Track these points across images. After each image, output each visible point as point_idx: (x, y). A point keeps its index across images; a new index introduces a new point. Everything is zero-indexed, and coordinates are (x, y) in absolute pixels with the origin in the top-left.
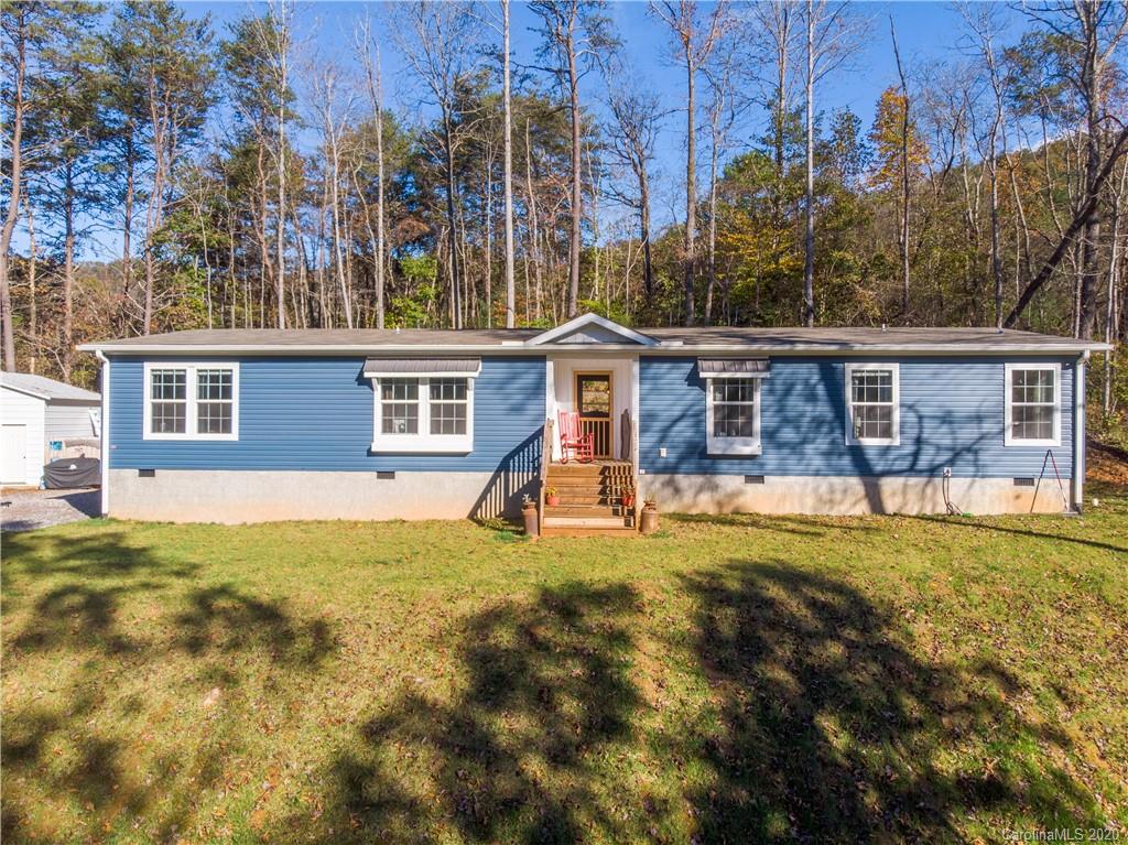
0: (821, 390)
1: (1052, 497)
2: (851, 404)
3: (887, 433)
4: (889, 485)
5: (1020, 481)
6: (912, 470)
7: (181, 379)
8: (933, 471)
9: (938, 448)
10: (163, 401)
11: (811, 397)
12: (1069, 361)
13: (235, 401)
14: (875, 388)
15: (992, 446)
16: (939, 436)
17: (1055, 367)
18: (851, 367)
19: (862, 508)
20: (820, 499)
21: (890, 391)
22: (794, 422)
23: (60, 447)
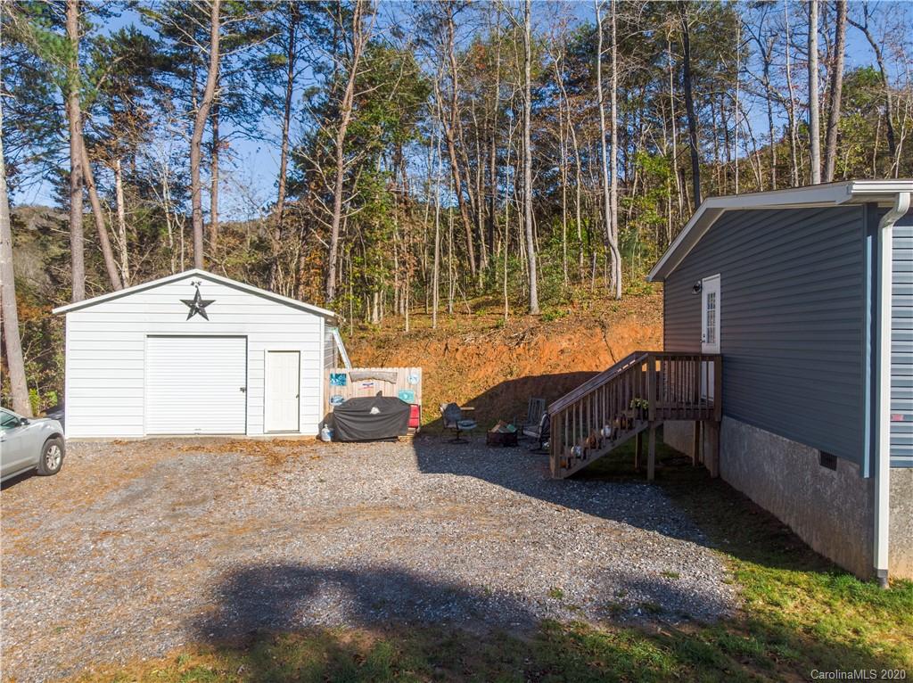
23: (343, 382)
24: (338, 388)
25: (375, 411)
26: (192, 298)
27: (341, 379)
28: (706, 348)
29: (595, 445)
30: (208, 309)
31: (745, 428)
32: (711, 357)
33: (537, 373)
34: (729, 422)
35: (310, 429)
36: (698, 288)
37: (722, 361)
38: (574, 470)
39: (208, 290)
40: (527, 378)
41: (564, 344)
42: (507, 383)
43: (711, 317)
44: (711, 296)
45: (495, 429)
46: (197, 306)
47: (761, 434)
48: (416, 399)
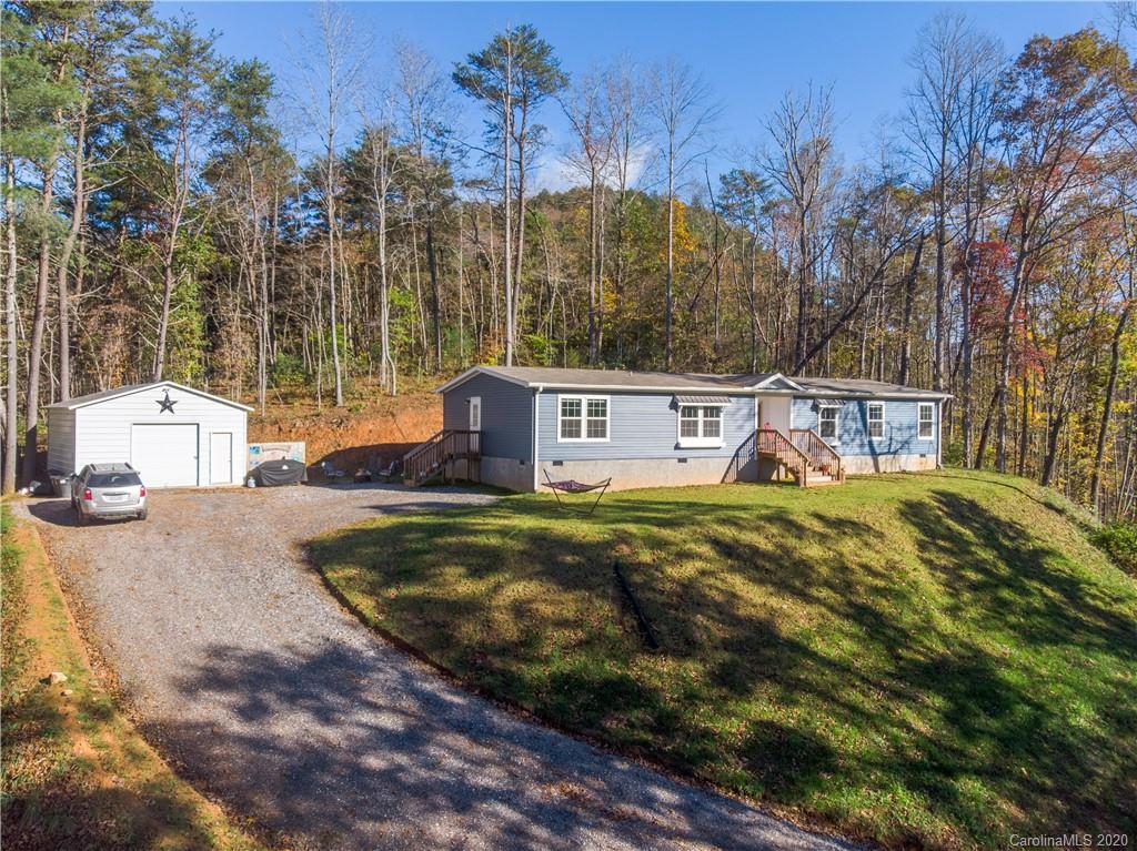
0: (858, 415)
1: (931, 462)
2: (869, 421)
3: (880, 435)
4: (881, 459)
5: (923, 456)
6: (889, 453)
7: (579, 404)
8: (895, 453)
9: (897, 442)
10: (568, 418)
11: (855, 419)
12: (937, 401)
13: (608, 418)
14: (876, 413)
15: (914, 441)
16: (898, 436)
17: (932, 404)
18: (869, 403)
19: (873, 471)
20: (857, 468)
21: (880, 415)
22: (847, 431)
23: (258, 452)
24: (254, 455)
25: (285, 467)
26: (163, 399)
27: (257, 450)
28: (472, 428)
29: (432, 470)
30: (173, 407)
31: (492, 459)
32: (475, 432)
33: (357, 445)
34: (484, 458)
35: (239, 482)
36: (469, 402)
37: (482, 433)
38: (423, 483)
39: (174, 395)
40: (351, 448)
41: (371, 427)
42: (337, 452)
43: (475, 416)
44: (475, 407)
45: (359, 474)
46: (167, 405)
47: (499, 459)
48: (302, 459)
